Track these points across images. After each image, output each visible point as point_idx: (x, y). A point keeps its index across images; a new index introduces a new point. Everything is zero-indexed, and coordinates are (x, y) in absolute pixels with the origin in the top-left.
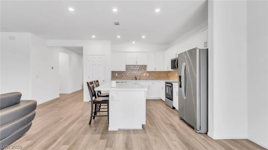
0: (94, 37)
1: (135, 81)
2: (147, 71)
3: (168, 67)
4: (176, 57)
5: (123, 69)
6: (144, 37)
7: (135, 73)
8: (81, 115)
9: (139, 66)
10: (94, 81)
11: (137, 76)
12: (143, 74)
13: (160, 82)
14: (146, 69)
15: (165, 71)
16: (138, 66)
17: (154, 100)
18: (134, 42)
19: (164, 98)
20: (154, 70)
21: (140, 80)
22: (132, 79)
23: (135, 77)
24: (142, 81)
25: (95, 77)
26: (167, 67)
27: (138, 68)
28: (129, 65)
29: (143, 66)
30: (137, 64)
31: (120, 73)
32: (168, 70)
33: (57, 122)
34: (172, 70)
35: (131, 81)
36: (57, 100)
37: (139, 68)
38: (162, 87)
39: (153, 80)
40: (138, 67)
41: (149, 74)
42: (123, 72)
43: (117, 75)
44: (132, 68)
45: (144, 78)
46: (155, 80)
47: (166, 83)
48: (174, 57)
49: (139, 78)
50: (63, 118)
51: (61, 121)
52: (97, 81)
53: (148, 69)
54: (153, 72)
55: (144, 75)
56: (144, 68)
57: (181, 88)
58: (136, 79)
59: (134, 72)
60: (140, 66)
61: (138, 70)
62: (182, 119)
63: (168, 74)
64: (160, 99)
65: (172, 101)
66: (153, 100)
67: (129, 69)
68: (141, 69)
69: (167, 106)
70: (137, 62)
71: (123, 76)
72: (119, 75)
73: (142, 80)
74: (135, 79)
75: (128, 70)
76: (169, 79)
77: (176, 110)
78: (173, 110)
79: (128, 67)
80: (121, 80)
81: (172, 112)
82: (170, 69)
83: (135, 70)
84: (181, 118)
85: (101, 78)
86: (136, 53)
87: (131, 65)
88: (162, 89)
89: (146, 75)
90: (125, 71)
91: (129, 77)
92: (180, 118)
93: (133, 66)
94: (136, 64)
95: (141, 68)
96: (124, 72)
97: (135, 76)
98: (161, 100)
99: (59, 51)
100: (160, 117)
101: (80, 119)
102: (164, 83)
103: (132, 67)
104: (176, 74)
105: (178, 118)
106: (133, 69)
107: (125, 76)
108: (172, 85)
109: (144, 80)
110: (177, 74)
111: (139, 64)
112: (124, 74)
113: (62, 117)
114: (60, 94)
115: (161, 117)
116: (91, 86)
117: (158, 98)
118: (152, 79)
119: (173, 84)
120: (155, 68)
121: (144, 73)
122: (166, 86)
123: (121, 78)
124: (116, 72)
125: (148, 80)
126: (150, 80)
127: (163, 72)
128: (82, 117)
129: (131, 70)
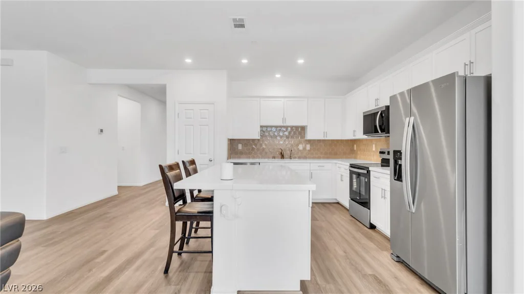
0: (188, 61)
1: (279, 162)
2: (306, 140)
3: (354, 131)
4: (377, 107)
5: (256, 135)
6: (301, 61)
7: (281, 142)
8: (151, 245)
9: (289, 129)
10: (183, 162)
11: (285, 150)
12: (298, 145)
13: (336, 163)
14: (304, 134)
15: (346, 140)
16: (287, 127)
17: (323, 204)
18: (278, 76)
19: (346, 201)
20: (322, 138)
21: (290, 158)
22: (274, 157)
23: (281, 153)
24: (297, 161)
25: (192, 153)
26: (354, 129)
27: (287, 133)
28: (267, 127)
29: (297, 127)
30: (285, 125)
31: (247, 142)
32: (354, 136)
33: (87, 263)
34: (365, 137)
35: (271, 160)
36: (108, 202)
37: (290, 133)
38: (342, 175)
39: (319, 158)
40: (287, 130)
41: (310, 146)
42: (253, 140)
43: (240, 147)
44: (274, 132)
45: (300, 154)
46: (324, 158)
47: (351, 167)
48: (371, 107)
49: (289, 154)
50: (104, 252)
51: (98, 260)
52: (193, 162)
53: (310, 135)
54: (319, 141)
55: (301, 147)
56: (300, 133)
57: (401, 181)
58: (282, 157)
59: (279, 142)
60: (292, 127)
61: (287, 137)
62: (400, 261)
63: (353, 146)
64: (336, 201)
65: (369, 209)
66: (320, 205)
67: (267, 134)
68: (295, 133)
69: (354, 219)
70: (284, 120)
71: (253, 149)
72: (246, 148)
73: (295, 158)
74: (280, 156)
75: (266, 136)
76: (355, 158)
77: (380, 233)
78: (370, 231)
79: (264, 129)
80: (249, 158)
81: (370, 238)
82: (360, 135)
83: (281, 137)
84: (398, 257)
85: (205, 154)
86: (283, 99)
87: (272, 127)
88: (342, 180)
89: (304, 149)
90: (258, 140)
91: (266, 153)
92: (395, 259)
93: (276, 127)
94: (281, 124)
95: (292, 133)
96: (256, 142)
97: (280, 151)
98: (338, 203)
99: (119, 95)
100: (344, 254)
101: (146, 256)
102: (348, 167)
103: (274, 129)
104: (374, 145)
105: (390, 257)
106: (276, 134)
107: (258, 149)
108: (369, 172)
109: (299, 158)
110: (376, 147)
111: (289, 123)
112: (256, 145)
113: (103, 249)
114: (118, 187)
115: (345, 252)
116: (170, 174)
117: (332, 199)
118: (317, 156)
119: (370, 169)
120: (324, 133)
121: (300, 143)
122: (351, 173)
123: (250, 153)
124: (239, 141)
125: (310, 158)
126: (314, 158)
127: (342, 141)
128: (152, 249)
129: (271, 137)
